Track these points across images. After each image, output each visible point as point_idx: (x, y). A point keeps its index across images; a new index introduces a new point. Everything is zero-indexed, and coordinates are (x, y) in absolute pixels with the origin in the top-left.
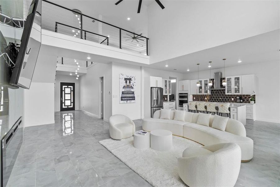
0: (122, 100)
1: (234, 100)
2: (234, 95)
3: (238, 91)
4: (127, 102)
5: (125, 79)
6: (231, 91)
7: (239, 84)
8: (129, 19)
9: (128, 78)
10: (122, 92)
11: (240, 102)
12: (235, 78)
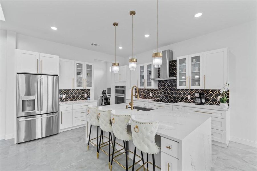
1: (192, 99)
2: (192, 90)
3: (197, 83)
6: (185, 82)
7: (199, 69)
11: (202, 104)
12: (193, 58)
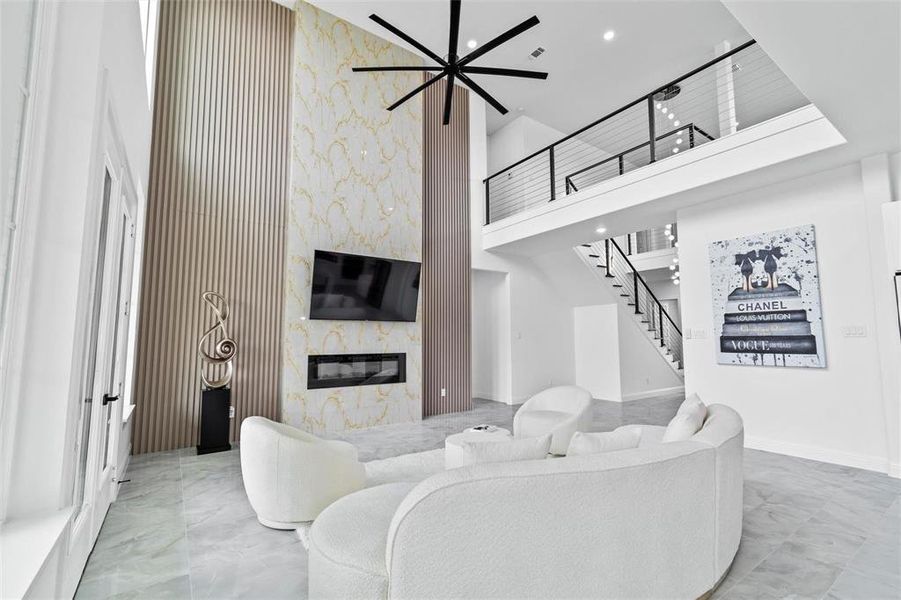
0: (724, 349)
4: (755, 359)
5: (739, 259)
8: (609, 36)
9: (757, 248)
10: (726, 315)
